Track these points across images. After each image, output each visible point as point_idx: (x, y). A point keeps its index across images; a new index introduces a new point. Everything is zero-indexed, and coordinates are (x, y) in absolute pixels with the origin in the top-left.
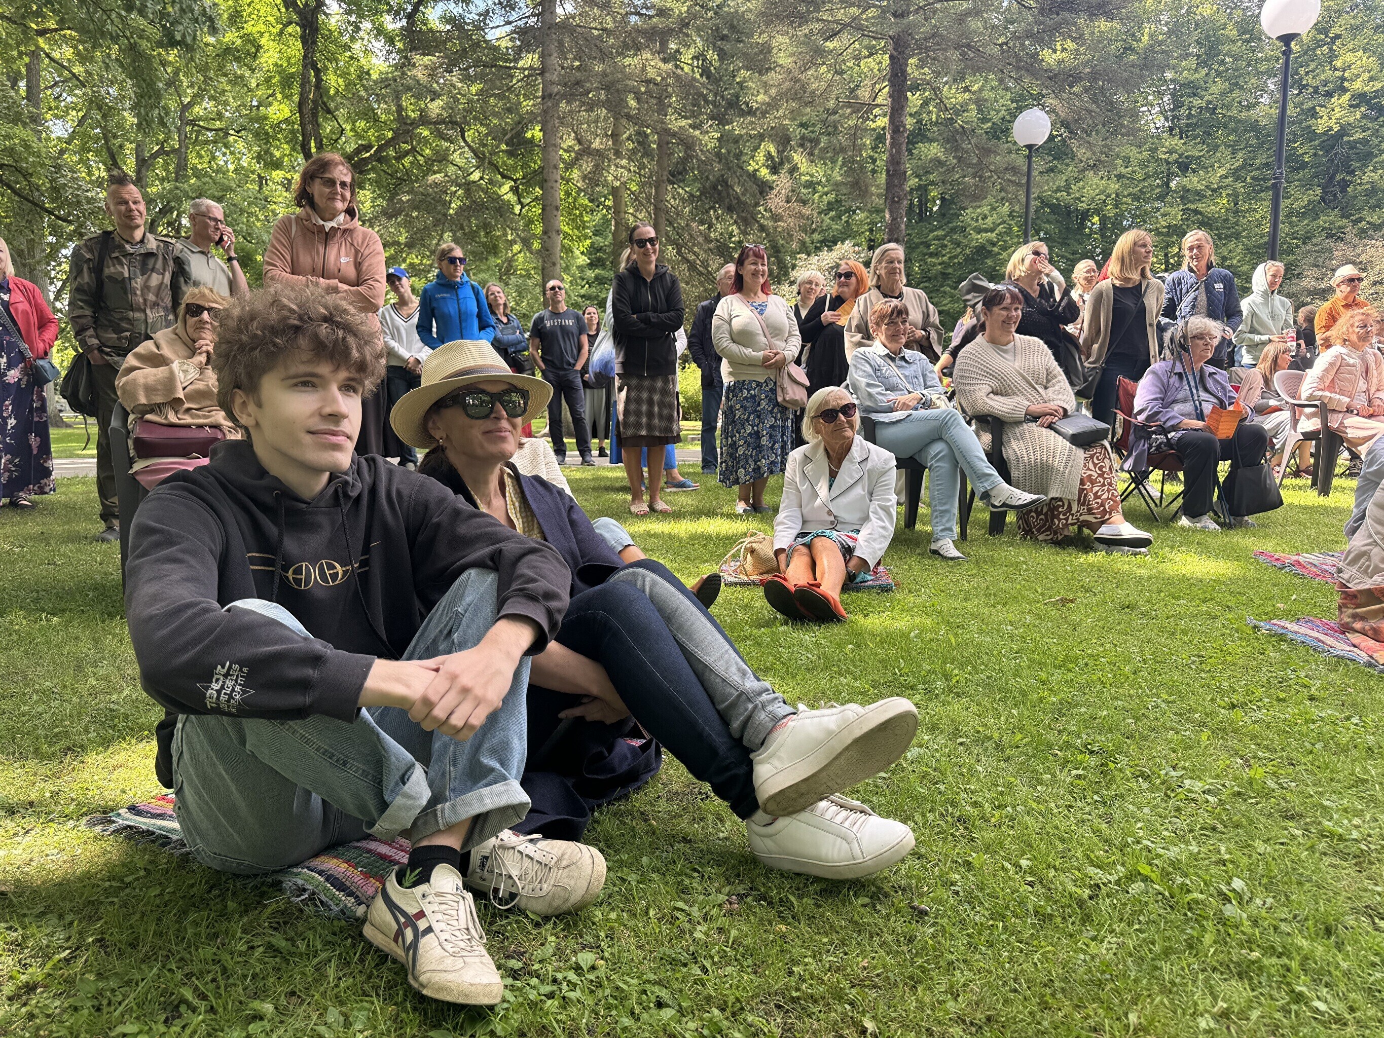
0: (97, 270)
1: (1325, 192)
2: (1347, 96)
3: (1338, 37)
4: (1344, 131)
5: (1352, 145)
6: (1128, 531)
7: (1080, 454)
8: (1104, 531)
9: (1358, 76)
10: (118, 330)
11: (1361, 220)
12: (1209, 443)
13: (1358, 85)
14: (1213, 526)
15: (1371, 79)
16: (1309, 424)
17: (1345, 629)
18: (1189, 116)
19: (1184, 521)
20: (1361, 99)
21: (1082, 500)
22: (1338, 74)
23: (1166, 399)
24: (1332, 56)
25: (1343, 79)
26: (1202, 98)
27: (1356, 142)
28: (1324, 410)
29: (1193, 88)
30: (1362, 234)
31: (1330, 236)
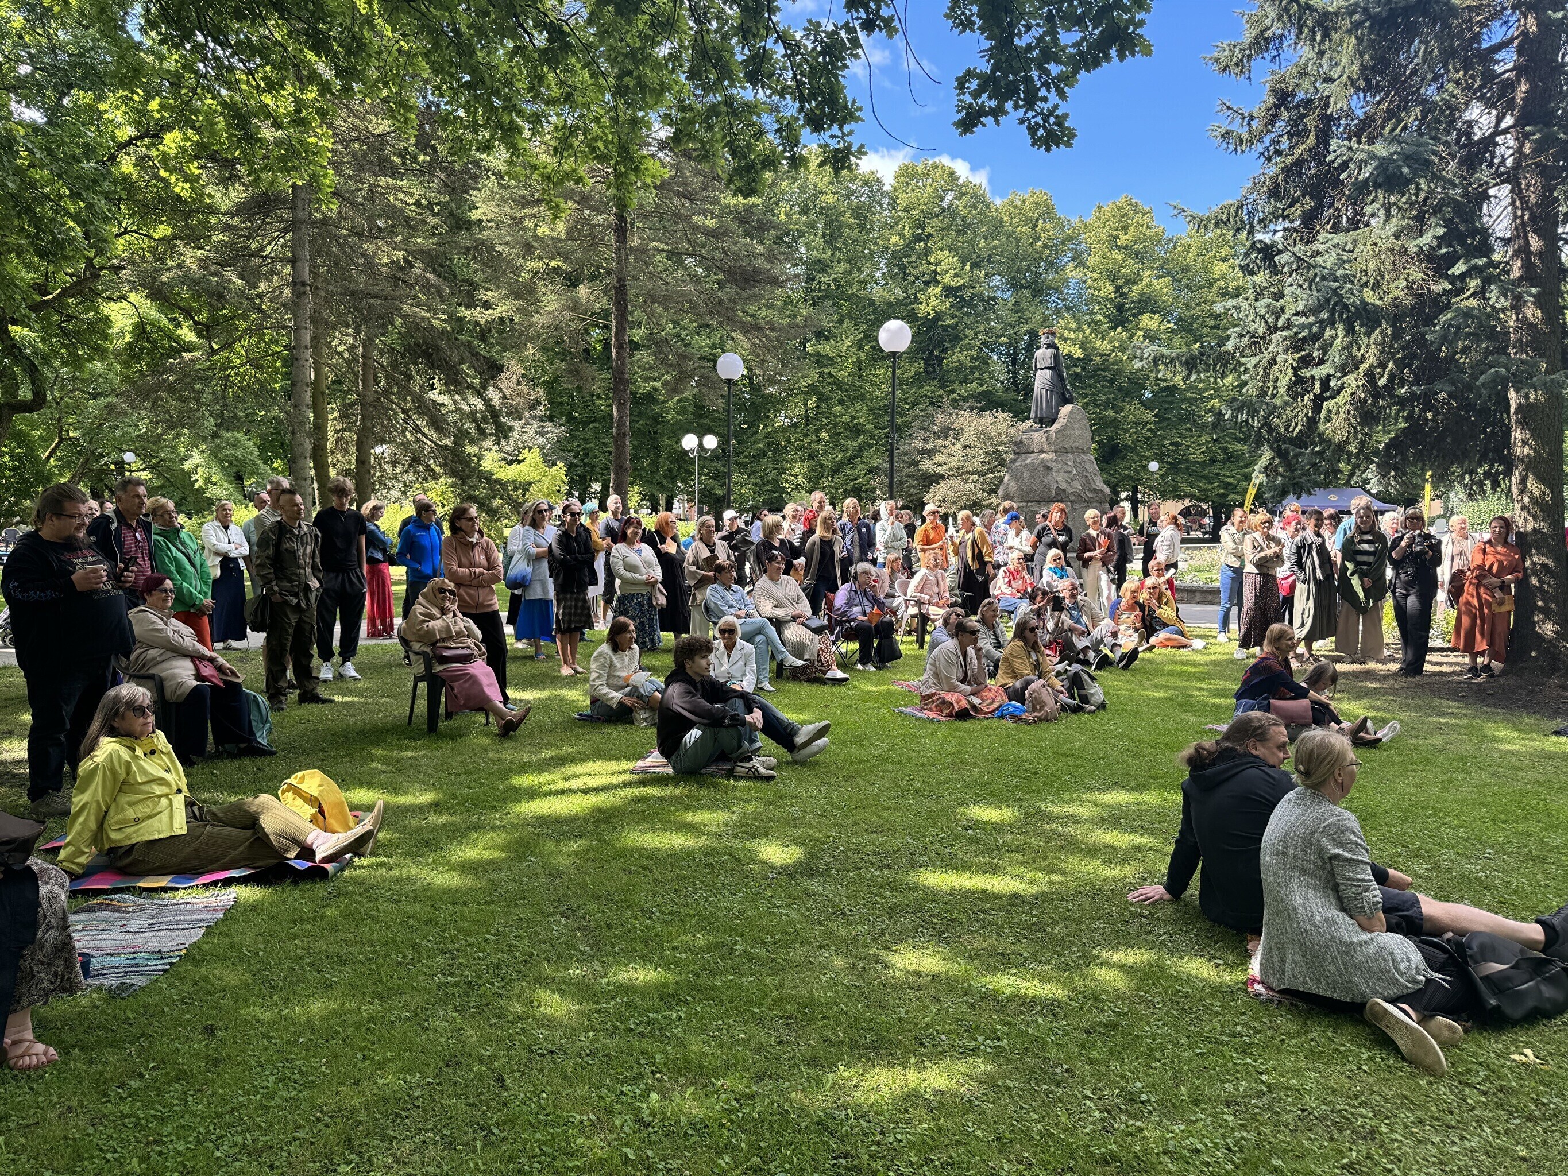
0: (278, 545)
1: (927, 365)
2: (939, 288)
3: (930, 235)
4: (939, 316)
5: (945, 328)
6: (840, 674)
7: (816, 637)
8: (829, 674)
9: (947, 272)
10: (291, 581)
11: (953, 392)
12: (870, 628)
13: (946, 280)
14: (873, 669)
15: (956, 275)
16: (913, 610)
17: (922, 709)
18: (820, 290)
19: (859, 666)
20: (949, 291)
21: (819, 660)
22: (932, 268)
23: (850, 604)
24: (928, 252)
25: (935, 272)
26: (829, 275)
27: (948, 326)
28: (919, 603)
29: (822, 266)
30: (955, 404)
31: (931, 403)
